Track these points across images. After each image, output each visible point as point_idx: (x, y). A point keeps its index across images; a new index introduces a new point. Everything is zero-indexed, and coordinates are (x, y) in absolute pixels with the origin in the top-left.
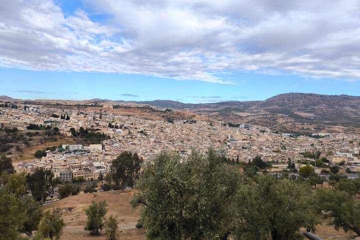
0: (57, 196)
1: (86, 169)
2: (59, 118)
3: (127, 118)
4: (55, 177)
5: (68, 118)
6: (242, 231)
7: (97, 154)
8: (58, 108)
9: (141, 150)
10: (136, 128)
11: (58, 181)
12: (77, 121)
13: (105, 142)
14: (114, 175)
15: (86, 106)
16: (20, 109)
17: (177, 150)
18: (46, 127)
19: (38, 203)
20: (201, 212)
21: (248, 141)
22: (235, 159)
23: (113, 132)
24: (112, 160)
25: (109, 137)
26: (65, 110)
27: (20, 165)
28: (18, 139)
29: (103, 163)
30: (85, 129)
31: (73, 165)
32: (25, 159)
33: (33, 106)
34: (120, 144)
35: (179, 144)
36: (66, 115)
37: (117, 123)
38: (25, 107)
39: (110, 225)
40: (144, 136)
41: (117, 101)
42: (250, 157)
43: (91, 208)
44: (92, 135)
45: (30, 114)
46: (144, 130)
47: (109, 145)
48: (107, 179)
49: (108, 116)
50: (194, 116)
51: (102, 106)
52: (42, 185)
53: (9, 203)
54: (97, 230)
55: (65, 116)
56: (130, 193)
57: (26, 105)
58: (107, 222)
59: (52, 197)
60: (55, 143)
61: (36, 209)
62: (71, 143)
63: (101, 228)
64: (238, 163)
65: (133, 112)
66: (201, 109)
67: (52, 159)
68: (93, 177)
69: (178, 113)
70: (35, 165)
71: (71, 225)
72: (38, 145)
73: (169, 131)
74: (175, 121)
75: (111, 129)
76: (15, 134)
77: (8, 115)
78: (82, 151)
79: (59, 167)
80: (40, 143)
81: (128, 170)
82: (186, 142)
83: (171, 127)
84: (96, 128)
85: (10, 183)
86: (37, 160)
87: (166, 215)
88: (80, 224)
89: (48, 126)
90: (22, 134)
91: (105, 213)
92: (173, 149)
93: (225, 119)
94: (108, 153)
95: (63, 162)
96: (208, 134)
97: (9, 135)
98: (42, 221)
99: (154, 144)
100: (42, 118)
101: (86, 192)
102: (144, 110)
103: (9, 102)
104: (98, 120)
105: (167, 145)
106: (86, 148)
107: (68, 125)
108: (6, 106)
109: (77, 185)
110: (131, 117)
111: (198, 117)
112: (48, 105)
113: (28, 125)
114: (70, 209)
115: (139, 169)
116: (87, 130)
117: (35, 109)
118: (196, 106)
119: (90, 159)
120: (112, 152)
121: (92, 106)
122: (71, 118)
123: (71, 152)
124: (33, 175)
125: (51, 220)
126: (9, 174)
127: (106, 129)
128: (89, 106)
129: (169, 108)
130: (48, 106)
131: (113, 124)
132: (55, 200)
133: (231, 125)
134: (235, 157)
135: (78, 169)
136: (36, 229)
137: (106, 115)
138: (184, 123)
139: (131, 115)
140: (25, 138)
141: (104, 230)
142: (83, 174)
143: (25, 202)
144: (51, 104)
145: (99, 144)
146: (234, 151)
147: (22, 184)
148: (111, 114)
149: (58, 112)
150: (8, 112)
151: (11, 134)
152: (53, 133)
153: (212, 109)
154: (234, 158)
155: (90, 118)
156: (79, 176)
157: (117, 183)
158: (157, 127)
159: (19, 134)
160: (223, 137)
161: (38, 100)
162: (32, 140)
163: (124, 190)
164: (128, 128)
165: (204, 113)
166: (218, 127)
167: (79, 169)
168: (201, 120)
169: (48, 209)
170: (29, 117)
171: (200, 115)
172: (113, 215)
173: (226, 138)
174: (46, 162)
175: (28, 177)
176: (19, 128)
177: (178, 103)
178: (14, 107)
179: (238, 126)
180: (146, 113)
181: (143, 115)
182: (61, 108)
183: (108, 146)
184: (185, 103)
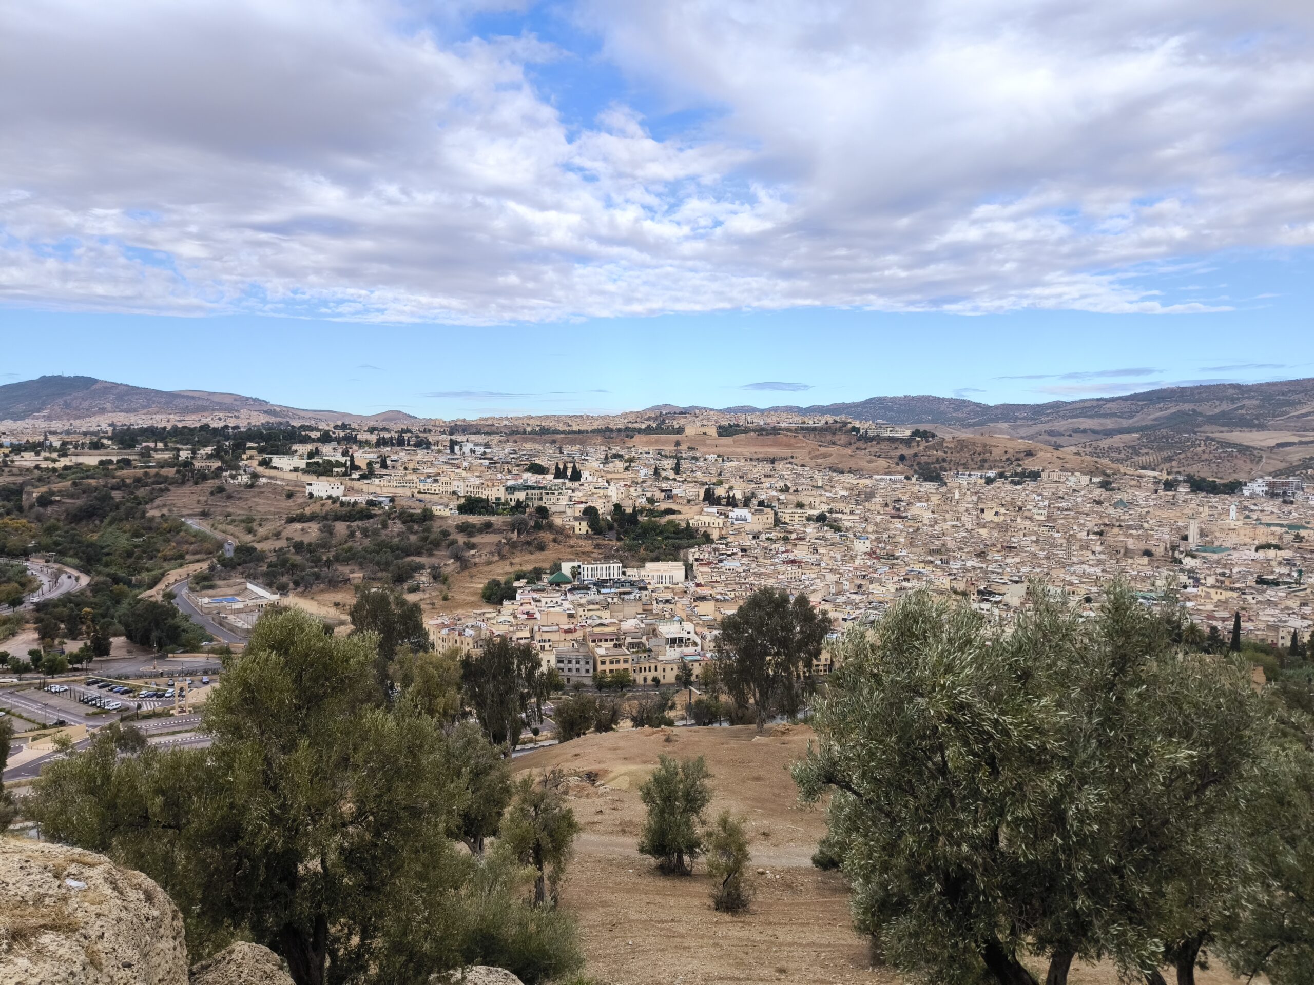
0: (551, 728)
1: (637, 647)
2: (550, 477)
3: (768, 467)
4: (544, 669)
5: (576, 476)
6: (1267, 936)
7: (669, 595)
8: (544, 442)
9: (820, 584)
10: (800, 505)
11: (552, 683)
12: (602, 483)
13: (693, 554)
14: (728, 672)
15: (629, 432)
16: (439, 451)
17: (961, 586)
18: (513, 504)
19: (497, 748)
20: (1082, 843)
21: (1287, 554)
22: (1225, 627)
23: (721, 520)
24: (719, 617)
25: (707, 538)
26: (567, 449)
27: (443, 626)
28: (437, 544)
29: (689, 626)
30: (629, 510)
31: (597, 630)
32: (457, 607)
33: (473, 437)
34: (745, 560)
35: (969, 564)
36: (570, 466)
37: (731, 488)
38: (453, 444)
39: (723, 847)
40: (830, 534)
41: (729, 411)
42: (1296, 623)
43: (658, 780)
44: (651, 530)
45: (465, 464)
46: (831, 511)
47: (709, 564)
48: (706, 684)
49: (701, 463)
50: (1029, 454)
51: (680, 430)
52: (507, 693)
53: (421, 747)
54: (680, 858)
55: (565, 468)
56: (785, 738)
57: (454, 437)
58: (710, 835)
59: (536, 732)
60: (539, 555)
61: (491, 767)
62: (584, 556)
63: (692, 854)
64: (1236, 644)
65: (788, 446)
66: (1061, 425)
67: (532, 608)
68: (659, 674)
69: (962, 445)
70: (484, 625)
71: (598, 832)
72: (489, 563)
73: (928, 515)
74: (948, 477)
75: (714, 510)
76: (428, 530)
77: (406, 469)
78: (622, 584)
79: (554, 637)
80: (496, 558)
81: (777, 654)
82: (997, 557)
83: (935, 500)
84: (663, 506)
85: (418, 680)
86: (489, 611)
87: (933, 839)
88: (624, 831)
89: (519, 503)
90: (444, 528)
91: (705, 801)
92: (945, 582)
93: (1169, 459)
94: (706, 591)
95: (565, 619)
96: (1091, 523)
97: (410, 530)
98: (510, 808)
99: (869, 563)
100: (499, 476)
101: (638, 722)
102: (829, 437)
103: (408, 431)
104: (667, 479)
105: (918, 567)
106: (633, 573)
107: (577, 496)
108: (401, 442)
109: (610, 699)
110: (780, 466)
111: (1045, 454)
112: (517, 432)
113: (462, 501)
114: (592, 777)
115: (817, 654)
116: (636, 512)
117: (480, 450)
118: (1037, 411)
119: (648, 612)
120: (720, 588)
121: (649, 430)
122: (585, 474)
123: (588, 588)
124: (481, 660)
125: (536, 807)
126: (415, 652)
127: (697, 508)
128: (640, 431)
129: (922, 427)
130: (516, 437)
131: (720, 491)
132: (546, 743)
133: (1198, 485)
134: (1224, 620)
135: (610, 644)
136: (495, 833)
137: (696, 459)
138: (989, 481)
139: (781, 459)
140: (454, 542)
141: (702, 859)
142: (626, 661)
143: (461, 742)
144: (525, 432)
145: (676, 559)
146: (1216, 596)
147: (449, 684)
148: (712, 457)
149: (547, 456)
150: (405, 459)
151: (416, 527)
152: (532, 523)
153: (1110, 423)
154: (1219, 625)
155: (644, 472)
156: (615, 667)
157: (741, 701)
158: (878, 500)
159: (436, 526)
160: (1165, 536)
161: (486, 419)
162: (473, 546)
163: (766, 726)
164: (769, 506)
165: (1073, 440)
166: (1140, 495)
167: (616, 646)
168: (1063, 470)
169: (526, 772)
170: (464, 474)
171: (1057, 447)
172: (733, 810)
173: (1176, 539)
174: (515, 617)
175: (466, 663)
176: (438, 511)
177: (959, 404)
178: (422, 444)
179: (1233, 488)
180: (833, 449)
181: (825, 456)
182: (554, 442)
183: (705, 569)
184: (991, 404)
